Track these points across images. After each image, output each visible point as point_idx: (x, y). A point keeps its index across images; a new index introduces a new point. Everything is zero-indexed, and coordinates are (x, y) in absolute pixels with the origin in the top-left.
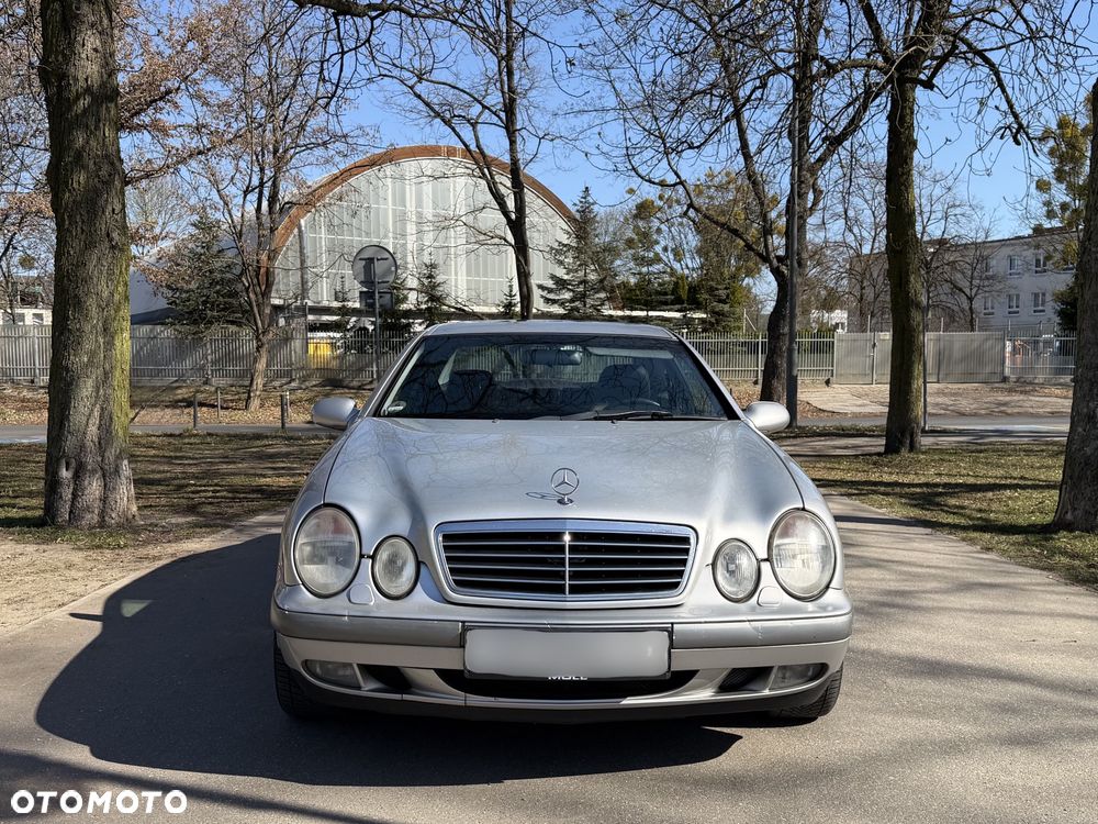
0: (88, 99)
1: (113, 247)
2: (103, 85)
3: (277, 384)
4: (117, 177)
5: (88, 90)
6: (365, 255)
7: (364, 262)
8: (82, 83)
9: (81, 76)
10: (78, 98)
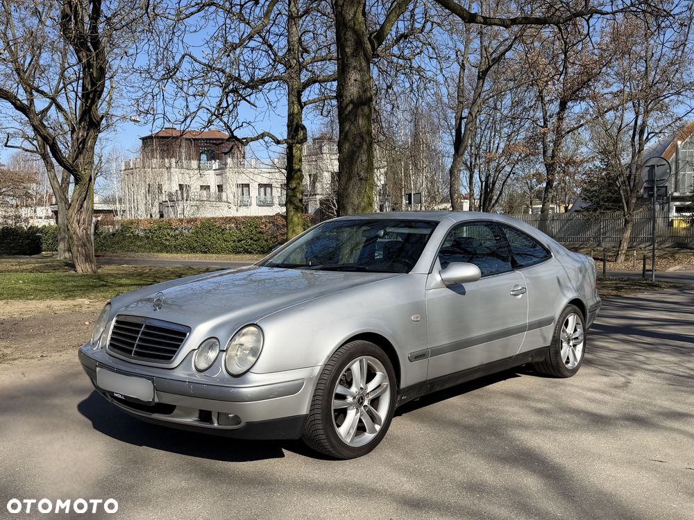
0: (351, 106)
1: (361, 179)
2: (360, 97)
3: (643, 246)
4: (365, 143)
5: (352, 101)
6: (650, 163)
7: (648, 168)
8: (349, 99)
9: (348, 95)
10: (346, 107)
